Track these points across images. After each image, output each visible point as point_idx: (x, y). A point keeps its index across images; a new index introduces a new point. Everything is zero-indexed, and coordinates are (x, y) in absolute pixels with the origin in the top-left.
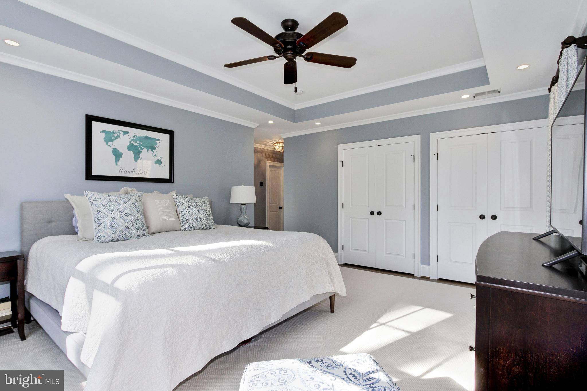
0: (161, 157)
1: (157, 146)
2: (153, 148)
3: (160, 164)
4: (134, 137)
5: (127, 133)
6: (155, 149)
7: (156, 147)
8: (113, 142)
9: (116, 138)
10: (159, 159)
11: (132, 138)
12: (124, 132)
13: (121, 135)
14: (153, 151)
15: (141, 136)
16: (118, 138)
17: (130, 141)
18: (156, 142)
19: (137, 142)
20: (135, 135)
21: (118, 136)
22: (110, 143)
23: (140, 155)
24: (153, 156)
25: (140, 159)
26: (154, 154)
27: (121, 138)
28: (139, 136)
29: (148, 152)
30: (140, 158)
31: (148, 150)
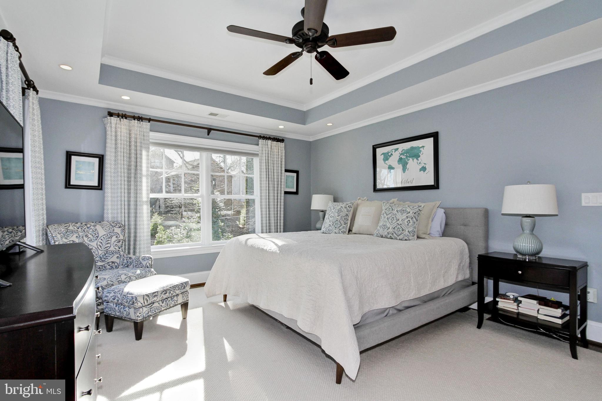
0: (425, 164)
1: (422, 153)
2: (417, 156)
3: (424, 171)
4: (402, 151)
5: (397, 149)
6: (419, 156)
7: (420, 154)
8: (389, 160)
9: (390, 156)
10: (423, 166)
11: (401, 153)
12: (395, 149)
13: (393, 153)
14: (417, 159)
15: (408, 148)
16: (392, 156)
17: (400, 155)
18: (421, 149)
19: (405, 155)
20: (403, 149)
21: (392, 154)
22: (387, 162)
23: (407, 166)
24: (418, 164)
25: (407, 170)
26: (419, 162)
27: (393, 155)
28: (406, 149)
29: (413, 161)
30: (407, 168)
31: (413, 160)
